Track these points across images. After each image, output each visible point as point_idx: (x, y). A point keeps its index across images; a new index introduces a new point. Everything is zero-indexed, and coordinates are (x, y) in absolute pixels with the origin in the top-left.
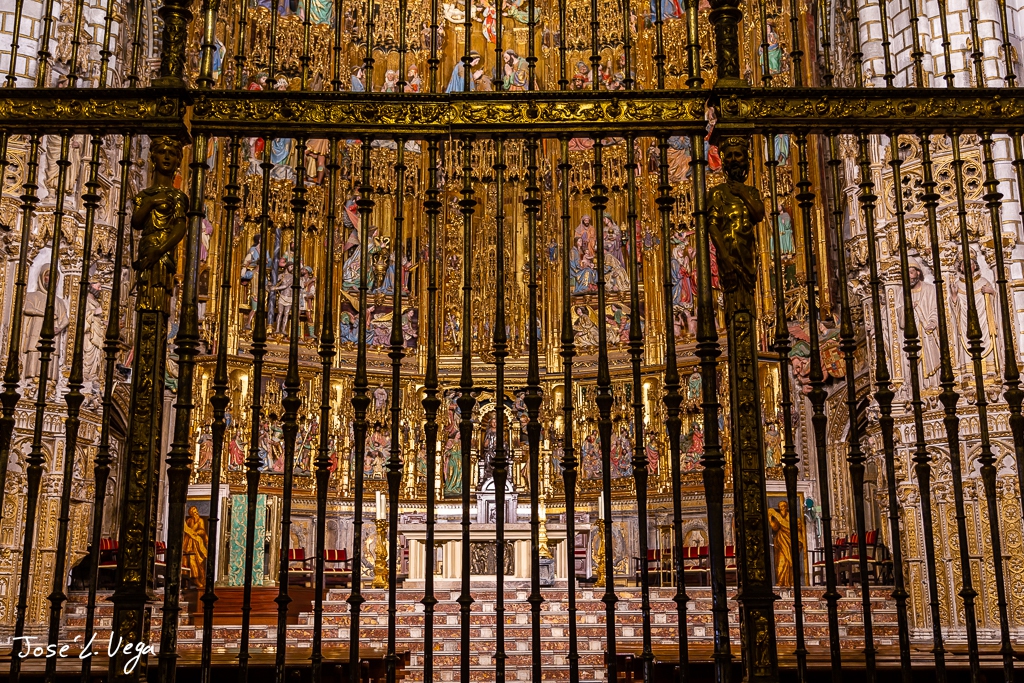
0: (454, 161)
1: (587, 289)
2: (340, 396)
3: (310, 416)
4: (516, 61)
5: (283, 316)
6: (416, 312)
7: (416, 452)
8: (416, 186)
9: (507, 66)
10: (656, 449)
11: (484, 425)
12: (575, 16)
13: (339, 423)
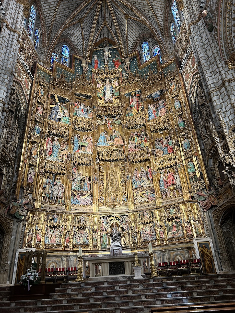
0: (101, 156)
1: (138, 187)
2: (70, 220)
3: (61, 226)
4: (116, 132)
5: (55, 197)
6: (92, 195)
7: (92, 235)
8: (91, 162)
9: (114, 133)
10: (162, 231)
11: (112, 227)
12: (130, 121)
13: (70, 227)
